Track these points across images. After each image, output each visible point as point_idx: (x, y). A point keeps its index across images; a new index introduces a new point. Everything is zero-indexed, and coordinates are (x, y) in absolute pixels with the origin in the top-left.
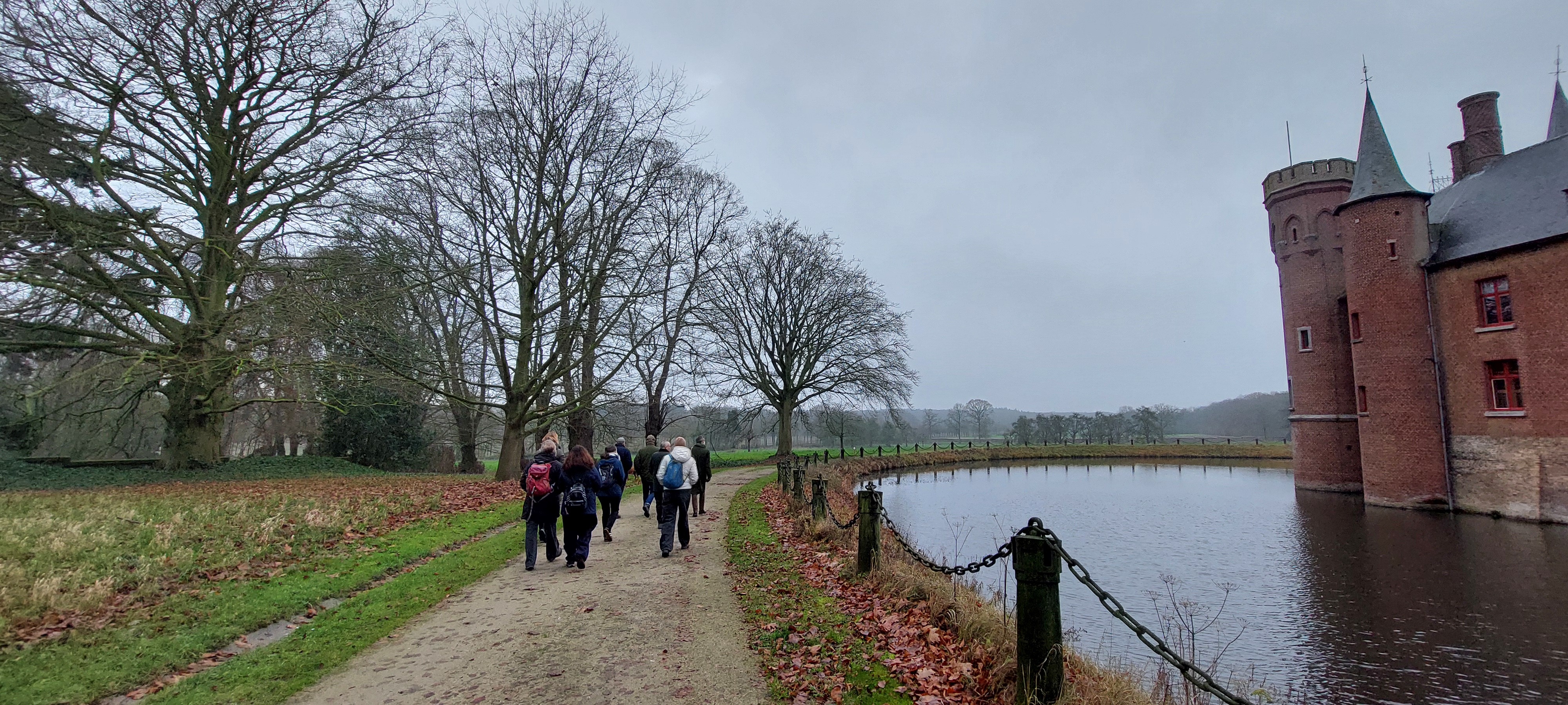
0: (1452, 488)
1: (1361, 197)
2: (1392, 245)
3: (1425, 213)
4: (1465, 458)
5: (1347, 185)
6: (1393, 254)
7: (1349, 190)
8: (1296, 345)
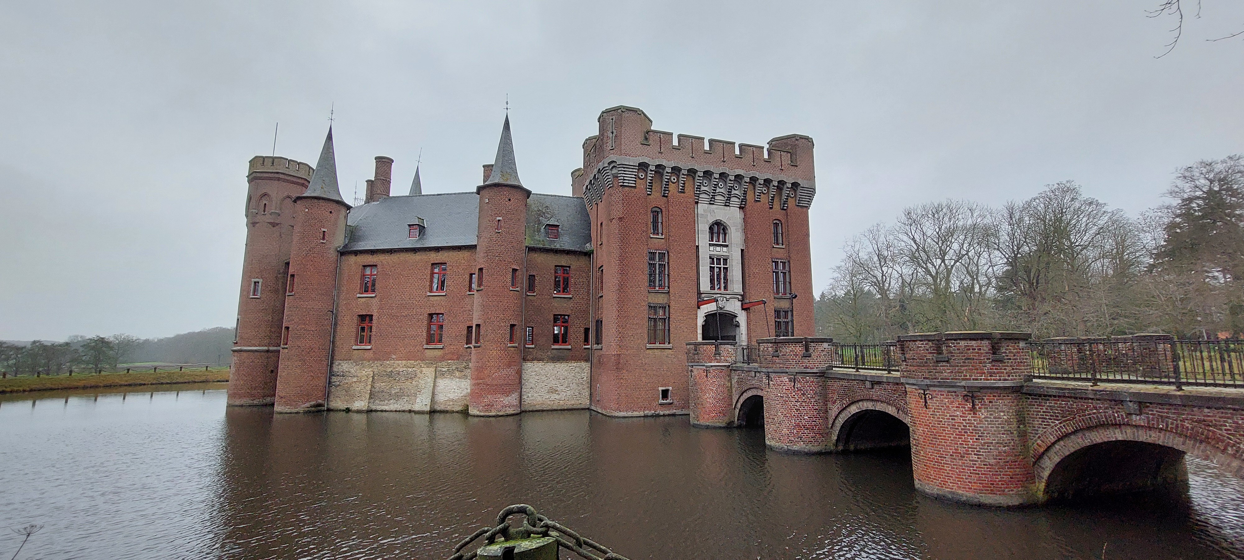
0: (328, 396)
1: (313, 195)
2: (324, 232)
3: (346, 217)
4: (338, 376)
5: (306, 183)
6: (324, 239)
7: (306, 187)
8: (248, 293)
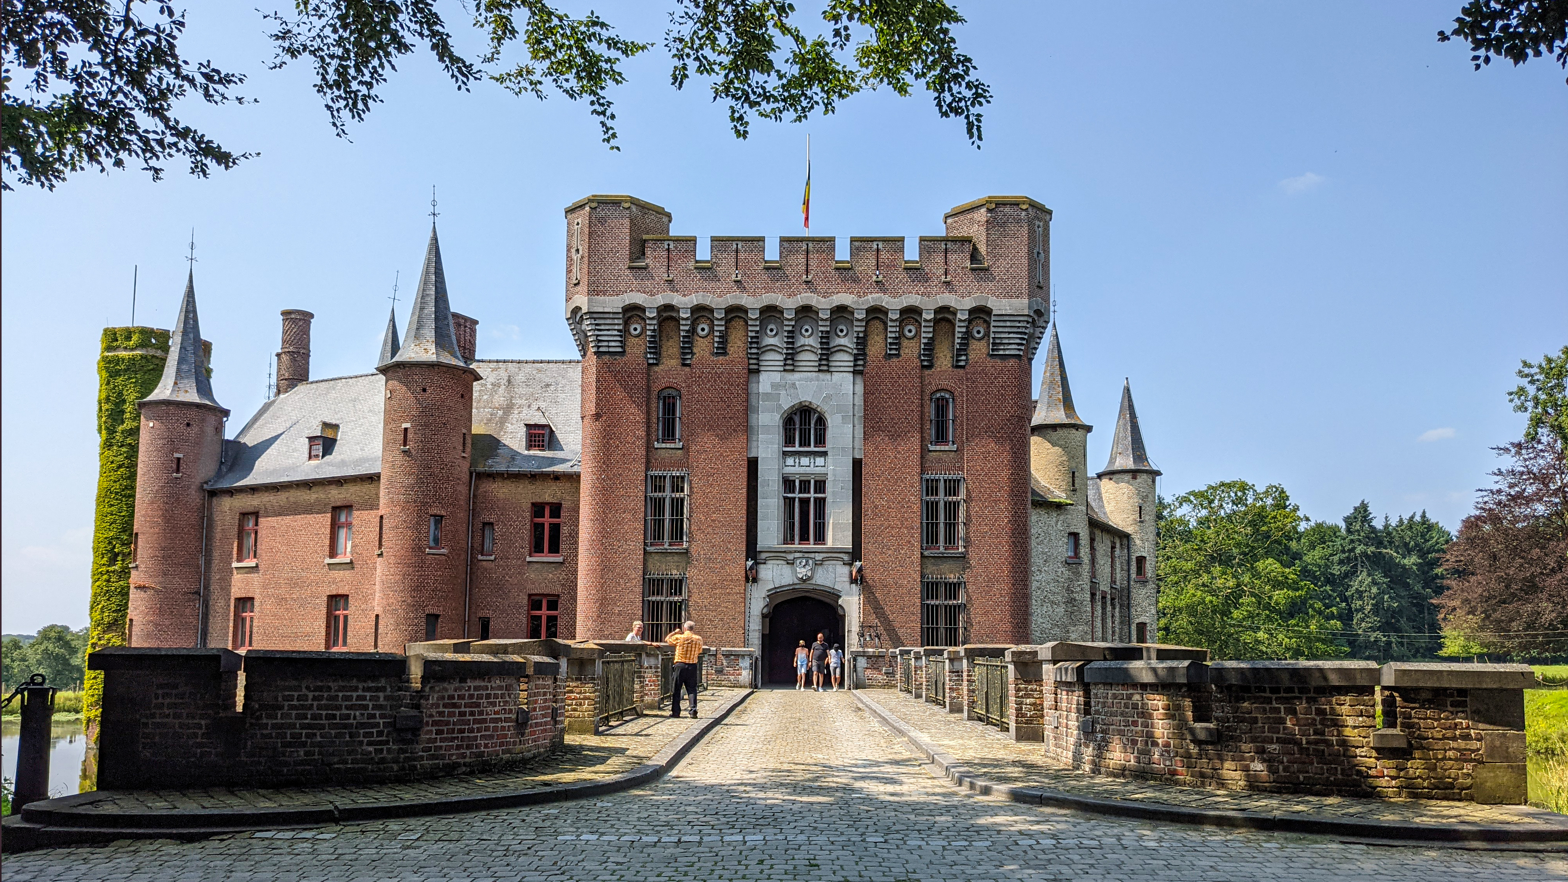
1: (160, 397)
2: (179, 459)
6: (178, 471)
